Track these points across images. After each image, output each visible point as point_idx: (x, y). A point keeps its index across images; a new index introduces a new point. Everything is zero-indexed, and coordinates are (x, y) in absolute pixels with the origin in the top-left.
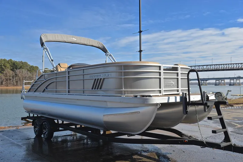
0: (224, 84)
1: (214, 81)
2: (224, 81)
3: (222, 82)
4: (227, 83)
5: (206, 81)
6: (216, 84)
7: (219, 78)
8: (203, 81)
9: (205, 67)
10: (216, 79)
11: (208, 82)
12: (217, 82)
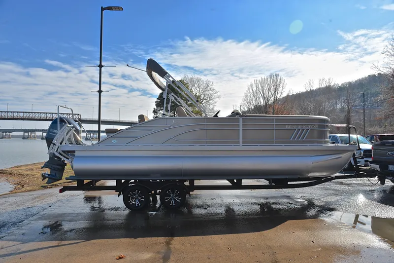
0: (34, 137)
1: (22, 133)
2: (35, 133)
3: (33, 134)
4: (38, 137)
5: (10, 132)
6: (24, 138)
7: (28, 130)
8: (6, 132)
9: (22, 114)
10: (25, 131)
11: (12, 134)
12: (25, 134)
